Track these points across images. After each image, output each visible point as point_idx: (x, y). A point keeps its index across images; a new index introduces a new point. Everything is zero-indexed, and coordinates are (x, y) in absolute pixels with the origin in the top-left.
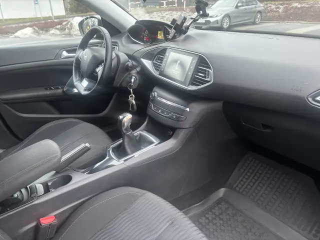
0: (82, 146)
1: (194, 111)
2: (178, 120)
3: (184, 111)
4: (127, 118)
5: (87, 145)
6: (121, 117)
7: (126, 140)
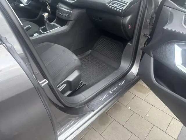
0: (28, 26)
1: (75, 13)
2: (68, 17)
3: (70, 13)
4: (46, 15)
5: (30, 26)
6: (43, 14)
7: (46, 25)
